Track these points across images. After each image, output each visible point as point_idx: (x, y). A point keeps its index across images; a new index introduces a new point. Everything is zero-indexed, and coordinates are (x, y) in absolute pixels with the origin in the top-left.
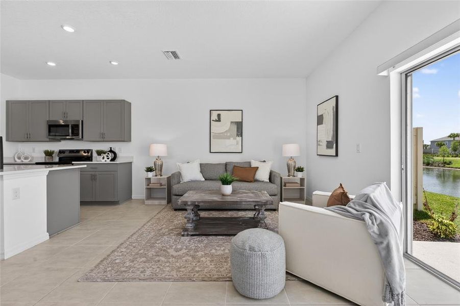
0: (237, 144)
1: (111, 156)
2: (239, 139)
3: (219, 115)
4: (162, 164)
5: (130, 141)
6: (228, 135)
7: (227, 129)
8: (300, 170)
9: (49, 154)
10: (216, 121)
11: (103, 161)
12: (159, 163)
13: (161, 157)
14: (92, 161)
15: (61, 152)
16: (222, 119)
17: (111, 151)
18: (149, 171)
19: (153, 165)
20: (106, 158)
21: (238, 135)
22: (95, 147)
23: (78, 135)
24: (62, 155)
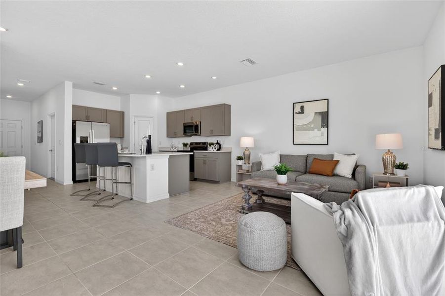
0: (322, 135)
1: (217, 147)
2: (325, 130)
3: (302, 108)
4: (250, 155)
5: (230, 135)
6: (312, 126)
7: (311, 120)
8: (403, 167)
9: (185, 145)
10: (299, 113)
11: (212, 151)
12: (247, 153)
13: (249, 148)
14: (207, 150)
15: (192, 144)
16: (305, 111)
17: (218, 143)
18: (239, 160)
19: (242, 155)
20: (214, 148)
21: (323, 126)
22: (209, 140)
23: (198, 132)
24: (192, 146)
